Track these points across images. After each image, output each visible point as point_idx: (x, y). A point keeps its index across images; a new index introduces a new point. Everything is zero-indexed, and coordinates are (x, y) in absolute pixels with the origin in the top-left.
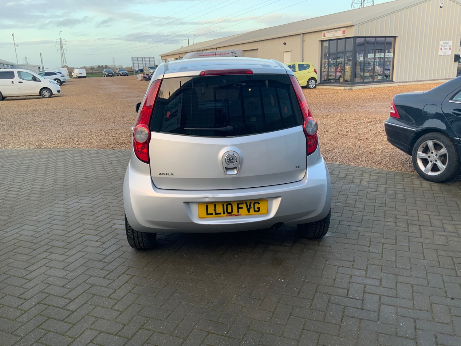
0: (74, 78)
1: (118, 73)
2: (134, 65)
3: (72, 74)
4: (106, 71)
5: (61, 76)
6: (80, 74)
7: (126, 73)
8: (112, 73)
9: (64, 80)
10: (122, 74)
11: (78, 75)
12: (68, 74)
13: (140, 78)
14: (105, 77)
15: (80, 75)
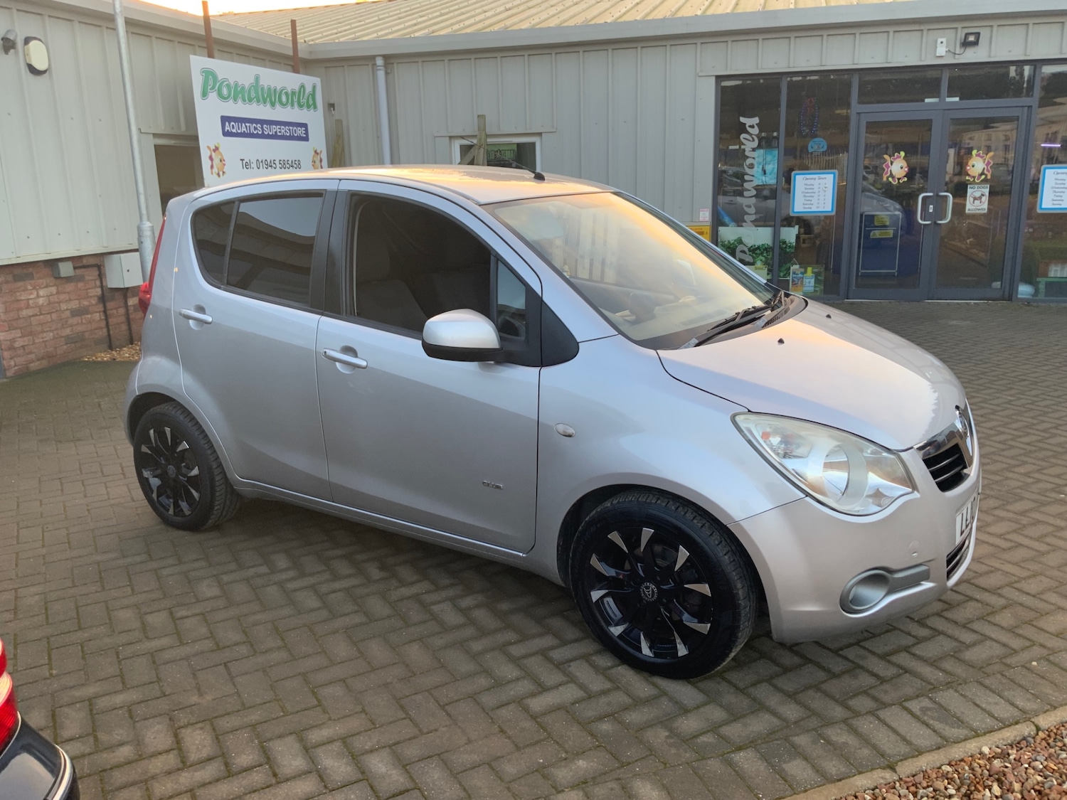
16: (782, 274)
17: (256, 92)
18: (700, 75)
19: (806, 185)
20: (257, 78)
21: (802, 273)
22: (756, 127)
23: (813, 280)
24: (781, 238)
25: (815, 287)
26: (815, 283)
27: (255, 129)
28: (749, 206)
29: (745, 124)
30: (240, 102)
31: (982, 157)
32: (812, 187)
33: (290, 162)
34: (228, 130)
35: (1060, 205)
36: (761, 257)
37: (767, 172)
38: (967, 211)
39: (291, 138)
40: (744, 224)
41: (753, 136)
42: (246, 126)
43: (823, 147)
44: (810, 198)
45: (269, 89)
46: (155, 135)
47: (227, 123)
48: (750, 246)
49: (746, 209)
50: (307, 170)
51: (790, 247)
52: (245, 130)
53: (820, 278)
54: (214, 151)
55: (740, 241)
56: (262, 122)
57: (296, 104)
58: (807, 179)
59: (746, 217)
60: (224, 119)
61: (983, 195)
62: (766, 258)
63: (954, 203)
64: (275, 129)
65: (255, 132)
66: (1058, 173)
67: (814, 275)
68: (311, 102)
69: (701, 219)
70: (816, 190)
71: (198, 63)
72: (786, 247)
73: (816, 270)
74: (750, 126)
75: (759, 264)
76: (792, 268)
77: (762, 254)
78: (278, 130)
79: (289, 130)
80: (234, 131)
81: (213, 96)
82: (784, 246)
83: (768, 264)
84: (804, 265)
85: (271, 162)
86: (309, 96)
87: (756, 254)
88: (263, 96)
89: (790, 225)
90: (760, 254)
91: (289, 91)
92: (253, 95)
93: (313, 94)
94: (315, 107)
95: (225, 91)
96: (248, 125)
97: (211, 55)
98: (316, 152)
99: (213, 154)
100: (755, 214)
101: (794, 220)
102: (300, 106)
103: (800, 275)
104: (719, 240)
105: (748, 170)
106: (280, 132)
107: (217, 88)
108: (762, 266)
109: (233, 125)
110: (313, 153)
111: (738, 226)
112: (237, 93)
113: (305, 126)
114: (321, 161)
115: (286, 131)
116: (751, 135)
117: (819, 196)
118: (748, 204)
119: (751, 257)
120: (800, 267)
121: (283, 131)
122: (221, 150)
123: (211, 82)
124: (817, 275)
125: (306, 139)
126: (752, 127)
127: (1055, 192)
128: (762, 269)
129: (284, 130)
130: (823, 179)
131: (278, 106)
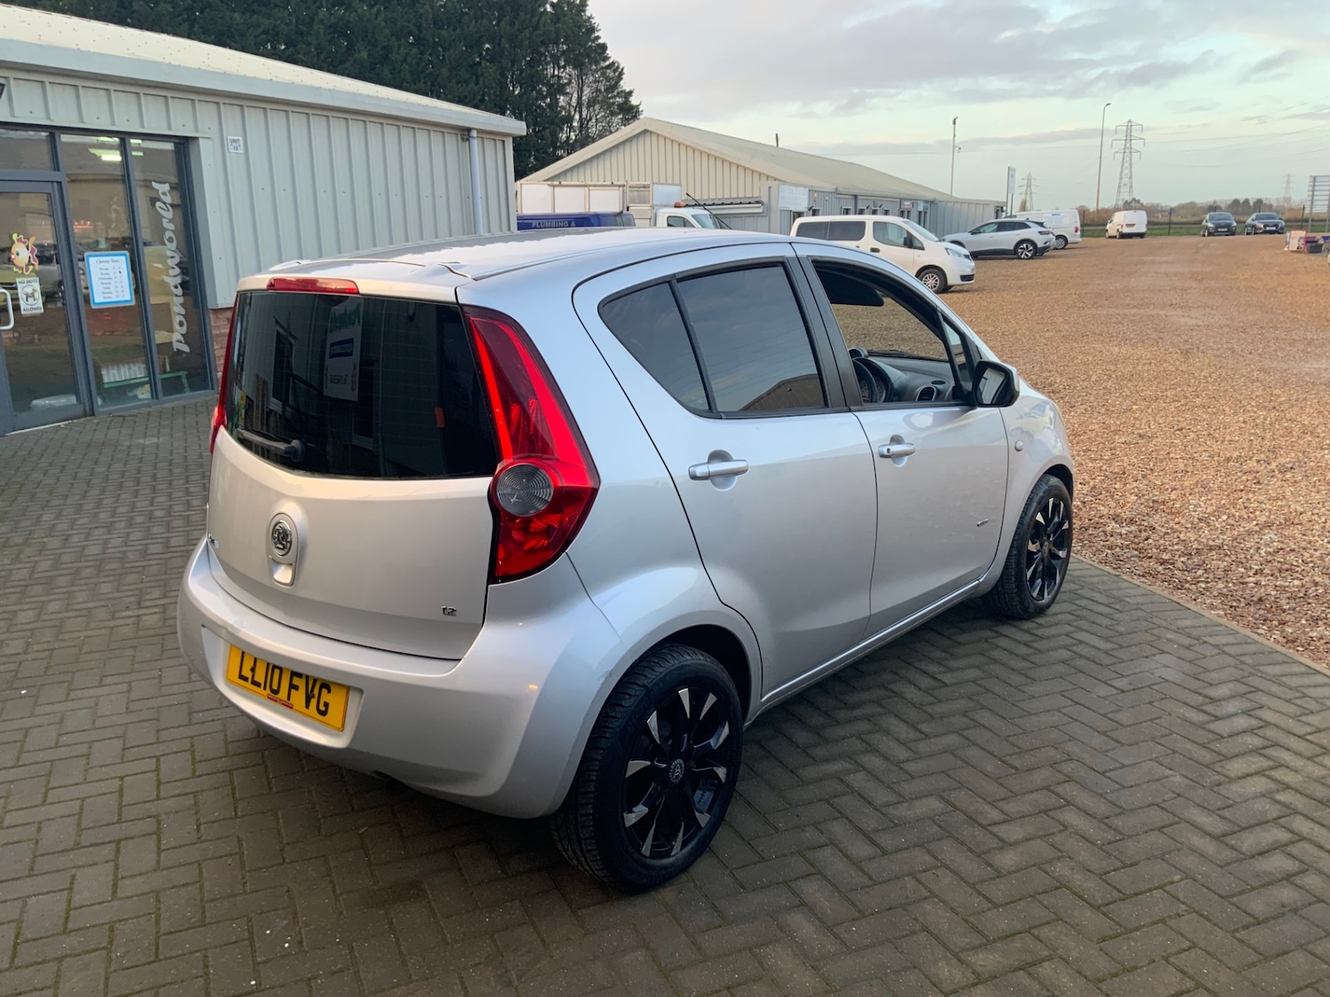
0: (1110, 237)
1: (1249, 225)
2: (1312, 201)
3: (1106, 225)
4: (1211, 219)
5: (1040, 233)
6: (1128, 225)
7: (1276, 225)
8: (1228, 226)
9: (1046, 243)
10: (1261, 229)
11: (1120, 230)
12: (1078, 225)
13: (1294, 245)
14: (1204, 236)
15: (1126, 230)
31: (24, 243)
35: (110, 298)
38: (23, 312)
61: (34, 290)
63: (13, 305)
66: (101, 262)
127: (103, 283)
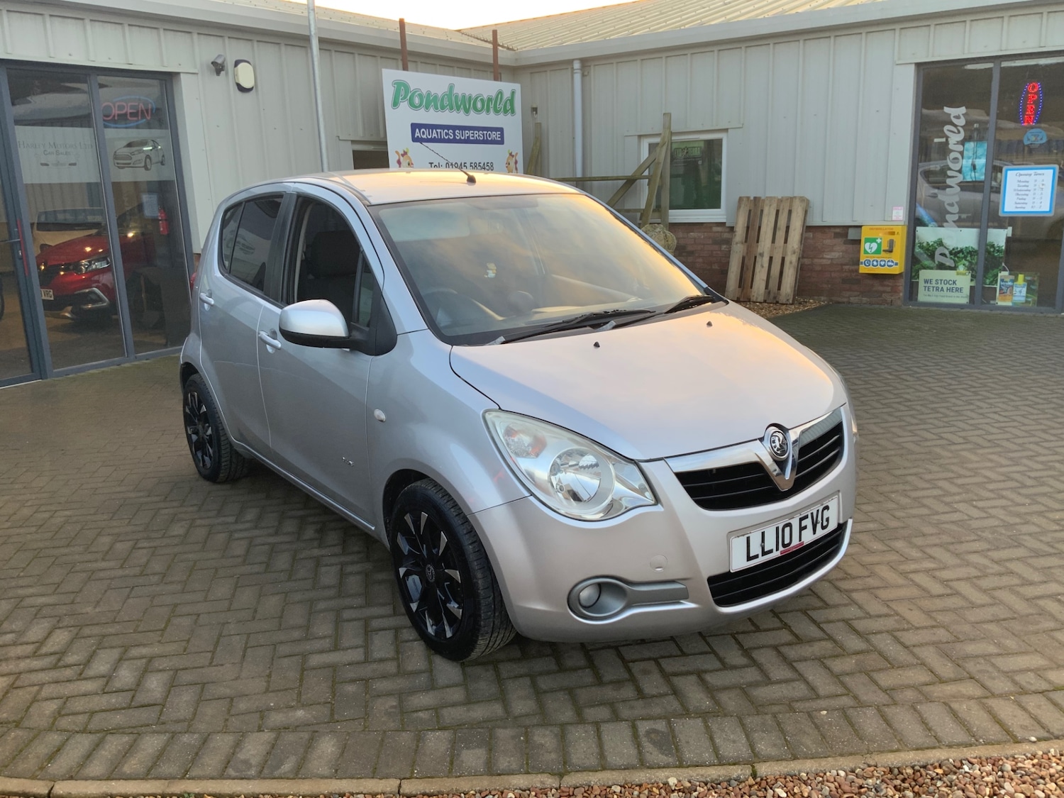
16: (988, 281)
17: (450, 100)
18: (897, 63)
19: (1020, 181)
20: (451, 87)
21: (1013, 281)
22: (962, 117)
23: (1024, 290)
24: (988, 241)
25: (1027, 297)
26: (1027, 293)
27: (447, 134)
28: (952, 205)
29: (950, 115)
30: (432, 110)
32: (1026, 184)
33: (482, 165)
34: (418, 136)
36: (964, 261)
37: (977, 167)
39: (485, 142)
40: (945, 224)
41: (959, 128)
42: (437, 132)
43: (1041, 139)
44: (1024, 197)
45: (464, 96)
46: (353, 142)
47: (417, 130)
48: (951, 249)
49: (949, 208)
50: (500, 172)
51: (998, 251)
52: (436, 135)
53: (1033, 287)
54: (403, 155)
55: (940, 243)
56: (454, 128)
57: (492, 110)
58: (1021, 175)
59: (948, 217)
60: (415, 127)
62: (970, 262)
64: (467, 134)
65: (446, 138)
67: (1026, 283)
68: (508, 107)
69: (894, 218)
70: (1031, 187)
71: (390, 75)
72: (994, 251)
73: (1029, 278)
74: (955, 117)
75: (961, 268)
76: (999, 275)
77: (965, 258)
78: (471, 135)
79: (483, 135)
80: (424, 137)
81: (404, 105)
82: (992, 250)
83: (973, 270)
84: (1014, 270)
85: (461, 164)
86: (506, 102)
87: (958, 257)
88: (457, 103)
89: (1002, 226)
90: (962, 258)
91: (485, 97)
92: (446, 102)
93: (512, 100)
94: (513, 112)
95: (417, 101)
96: (439, 131)
97: (405, 68)
98: (511, 154)
99: (402, 159)
100: (958, 213)
101: (1007, 221)
102: (497, 112)
103: (1010, 283)
104: (917, 241)
105: (951, 165)
106: (473, 137)
107: (408, 97)
108: (965, 272)
109: (423, 132)
110: (508, 155)
111: (939, 226)
112: (429, 101)
113: (501, 130)
114: (516, 162)
115: (479, 136)
116: (955, 126)
117: (1034, 194)
118: (951, 202)
119: (952, 261)
120: (1010, 274)
121: (475, 135)
122: (409, 154)
123: (403, 93)
124: (1029, 284)
125: (502, 142)
126: (958, 117)
128: (964, 274)
129: (477, 135)
130: (1040, 174)
131: (472, 112)
